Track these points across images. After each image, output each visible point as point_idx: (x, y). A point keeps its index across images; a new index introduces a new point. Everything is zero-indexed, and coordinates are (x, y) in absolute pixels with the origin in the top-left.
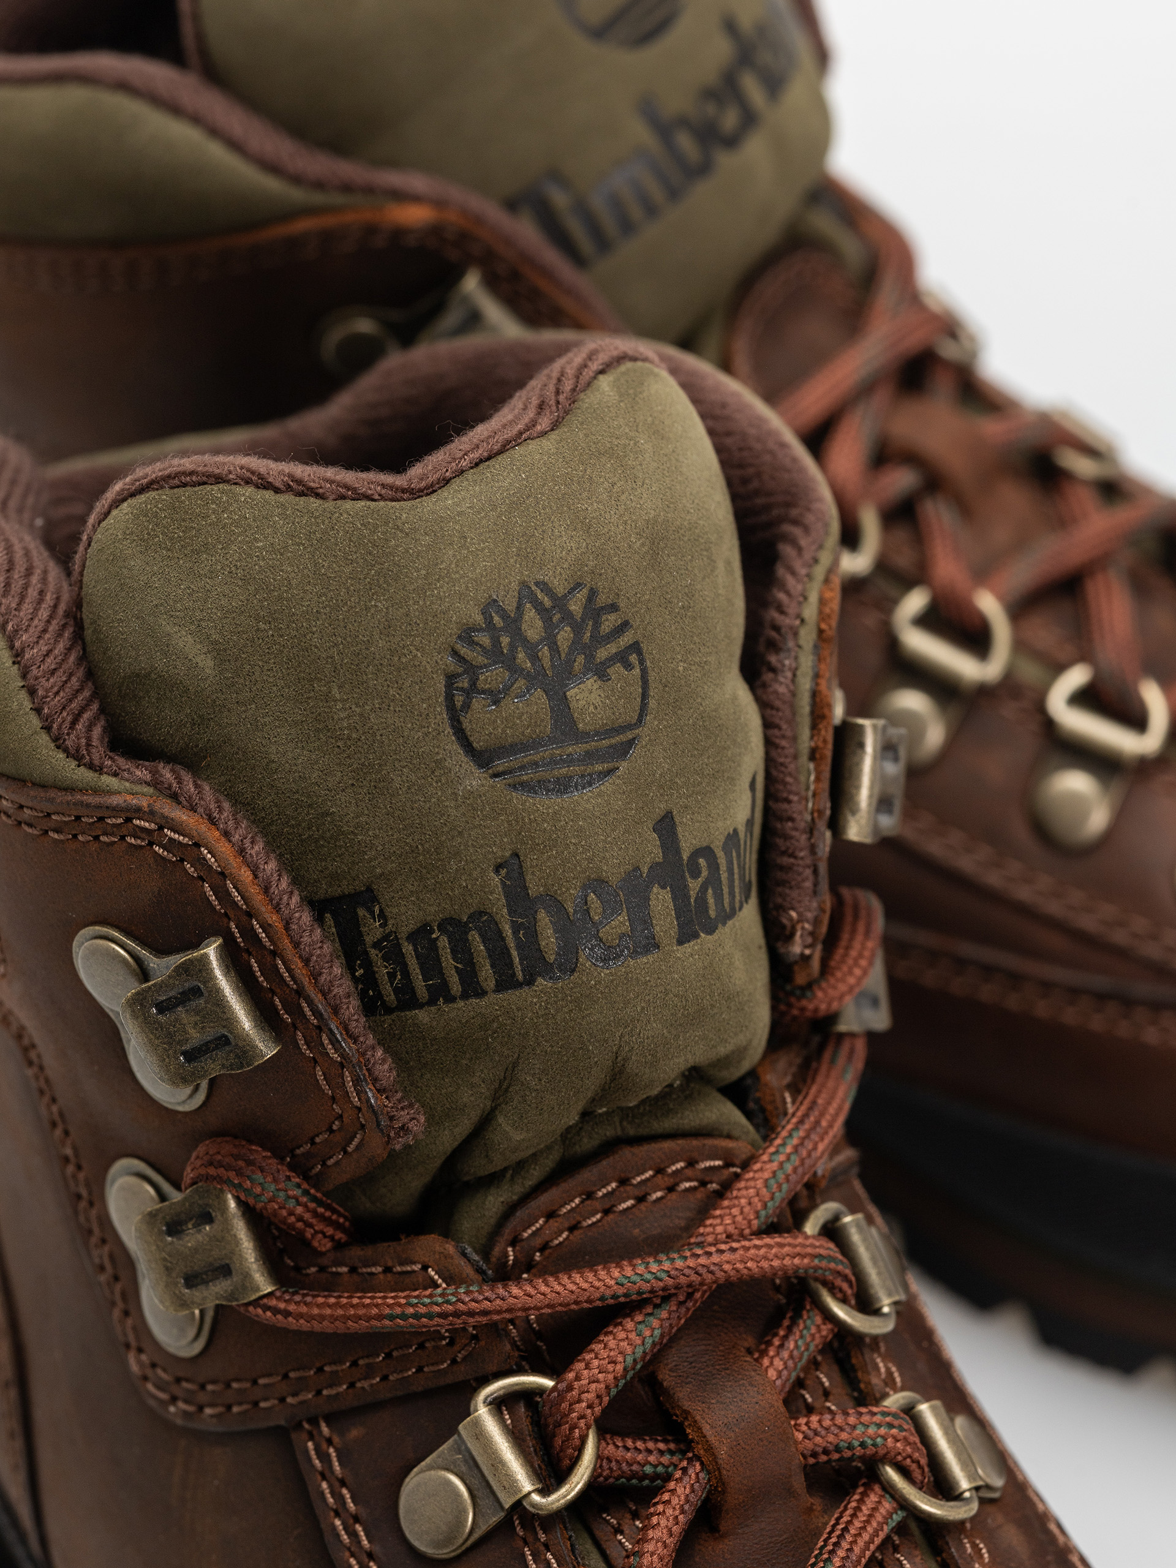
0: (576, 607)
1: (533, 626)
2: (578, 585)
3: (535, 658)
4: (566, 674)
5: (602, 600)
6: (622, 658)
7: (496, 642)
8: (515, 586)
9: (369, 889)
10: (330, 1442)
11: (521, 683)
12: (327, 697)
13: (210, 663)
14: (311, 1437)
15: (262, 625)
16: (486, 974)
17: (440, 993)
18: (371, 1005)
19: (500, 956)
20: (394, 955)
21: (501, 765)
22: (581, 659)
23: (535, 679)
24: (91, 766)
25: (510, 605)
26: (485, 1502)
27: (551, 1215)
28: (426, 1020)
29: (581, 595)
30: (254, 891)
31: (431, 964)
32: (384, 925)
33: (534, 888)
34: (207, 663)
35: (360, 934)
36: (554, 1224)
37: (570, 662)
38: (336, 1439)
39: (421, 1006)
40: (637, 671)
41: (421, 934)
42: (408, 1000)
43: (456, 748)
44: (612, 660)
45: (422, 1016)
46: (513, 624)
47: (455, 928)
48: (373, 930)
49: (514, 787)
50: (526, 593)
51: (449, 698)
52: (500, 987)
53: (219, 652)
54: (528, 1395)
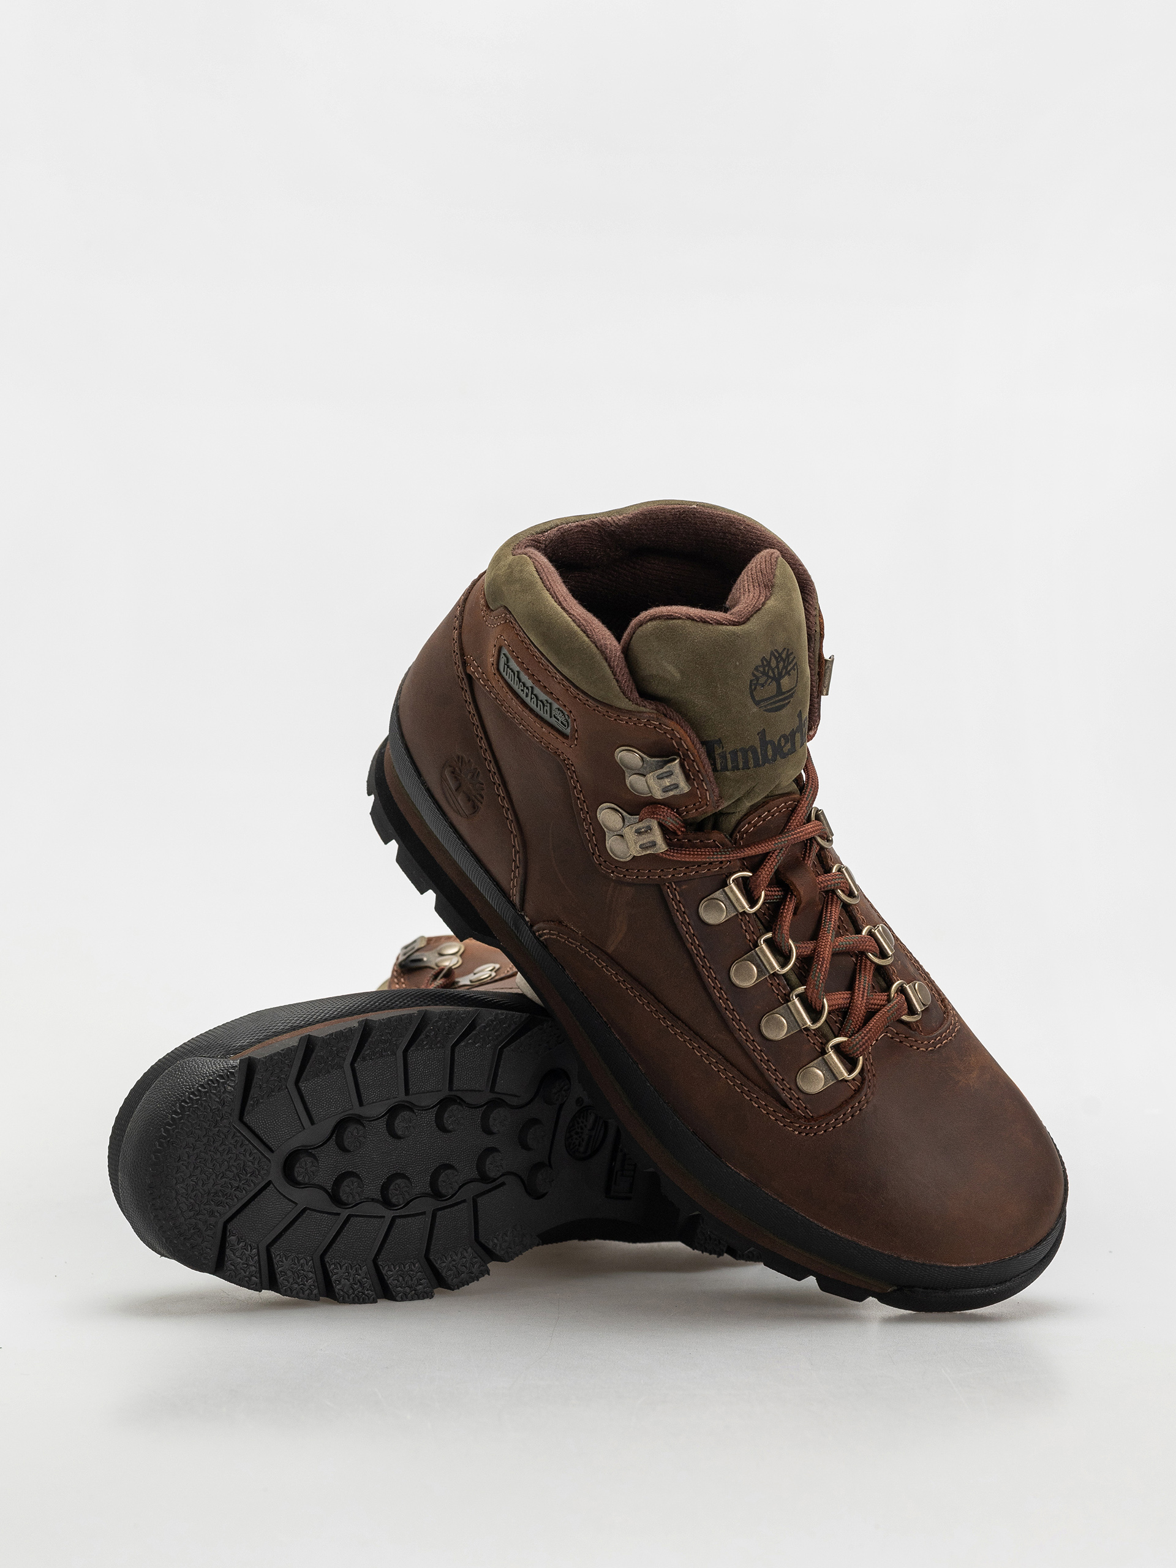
0: (784, 656)
1: (773, 664)
2: (785, 649)
3: (774, 673)
4: (781, 676)
5: (790, 652)
6: (793, 668)
7: (764, 670)
8: (769, 652)
9: (720, 739)
10: (675, 889)
11: (770, 680)
12: (716, 687)
13: (679, 675)
14: (668, 888)
15: (697, 666)
16: (751, 763)
17: (736, 768)
18: (715, 770)
19: (756, 759)
20: (724, 757)
21: (762, 704)
22: (784, 671)
23: (773, 678)
24: (637, 704)
25: (768, 658)
26: (731, 909)
27: (749, 823)
28: (729, 774)
29: (785, 652)
30: (690, 744)
31: (735, 760)
32: (723, 749)
33: (768, 739)
34: (678, 675)
35: (714, 751)
36: (750, 825)
37: (782, 672)
38: (677, 889)
39: (728, 771)
40: (796, 671)
41: (734, 753)
42: (725, 768)
43: (750, 700)
44: (791, 669)
45: (728, 773)
46: (769, 663)
47: (745, 751)
48: (718, 751)
49: (765, 711)
50: (772, 654)
51: (751, 686)
52: (755, 767)
53: (682, 672)
54: (744, 878)
